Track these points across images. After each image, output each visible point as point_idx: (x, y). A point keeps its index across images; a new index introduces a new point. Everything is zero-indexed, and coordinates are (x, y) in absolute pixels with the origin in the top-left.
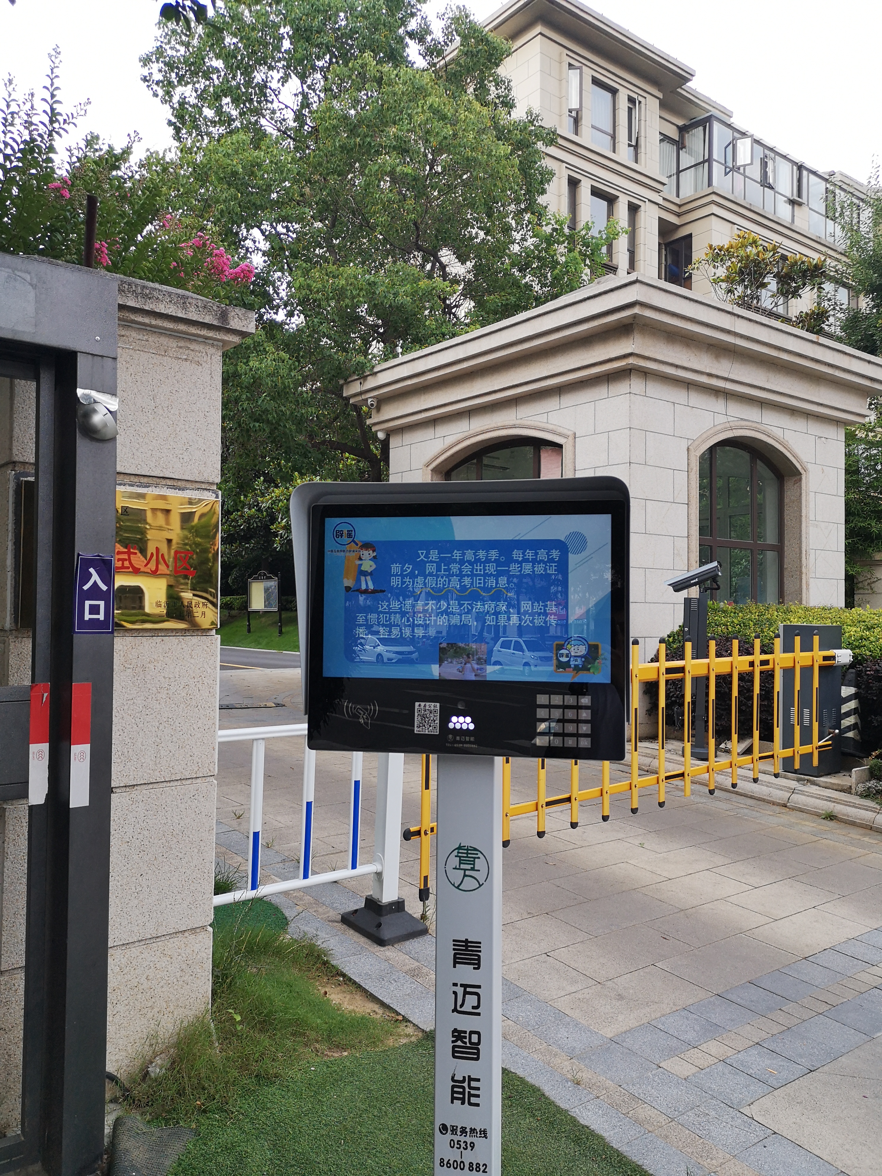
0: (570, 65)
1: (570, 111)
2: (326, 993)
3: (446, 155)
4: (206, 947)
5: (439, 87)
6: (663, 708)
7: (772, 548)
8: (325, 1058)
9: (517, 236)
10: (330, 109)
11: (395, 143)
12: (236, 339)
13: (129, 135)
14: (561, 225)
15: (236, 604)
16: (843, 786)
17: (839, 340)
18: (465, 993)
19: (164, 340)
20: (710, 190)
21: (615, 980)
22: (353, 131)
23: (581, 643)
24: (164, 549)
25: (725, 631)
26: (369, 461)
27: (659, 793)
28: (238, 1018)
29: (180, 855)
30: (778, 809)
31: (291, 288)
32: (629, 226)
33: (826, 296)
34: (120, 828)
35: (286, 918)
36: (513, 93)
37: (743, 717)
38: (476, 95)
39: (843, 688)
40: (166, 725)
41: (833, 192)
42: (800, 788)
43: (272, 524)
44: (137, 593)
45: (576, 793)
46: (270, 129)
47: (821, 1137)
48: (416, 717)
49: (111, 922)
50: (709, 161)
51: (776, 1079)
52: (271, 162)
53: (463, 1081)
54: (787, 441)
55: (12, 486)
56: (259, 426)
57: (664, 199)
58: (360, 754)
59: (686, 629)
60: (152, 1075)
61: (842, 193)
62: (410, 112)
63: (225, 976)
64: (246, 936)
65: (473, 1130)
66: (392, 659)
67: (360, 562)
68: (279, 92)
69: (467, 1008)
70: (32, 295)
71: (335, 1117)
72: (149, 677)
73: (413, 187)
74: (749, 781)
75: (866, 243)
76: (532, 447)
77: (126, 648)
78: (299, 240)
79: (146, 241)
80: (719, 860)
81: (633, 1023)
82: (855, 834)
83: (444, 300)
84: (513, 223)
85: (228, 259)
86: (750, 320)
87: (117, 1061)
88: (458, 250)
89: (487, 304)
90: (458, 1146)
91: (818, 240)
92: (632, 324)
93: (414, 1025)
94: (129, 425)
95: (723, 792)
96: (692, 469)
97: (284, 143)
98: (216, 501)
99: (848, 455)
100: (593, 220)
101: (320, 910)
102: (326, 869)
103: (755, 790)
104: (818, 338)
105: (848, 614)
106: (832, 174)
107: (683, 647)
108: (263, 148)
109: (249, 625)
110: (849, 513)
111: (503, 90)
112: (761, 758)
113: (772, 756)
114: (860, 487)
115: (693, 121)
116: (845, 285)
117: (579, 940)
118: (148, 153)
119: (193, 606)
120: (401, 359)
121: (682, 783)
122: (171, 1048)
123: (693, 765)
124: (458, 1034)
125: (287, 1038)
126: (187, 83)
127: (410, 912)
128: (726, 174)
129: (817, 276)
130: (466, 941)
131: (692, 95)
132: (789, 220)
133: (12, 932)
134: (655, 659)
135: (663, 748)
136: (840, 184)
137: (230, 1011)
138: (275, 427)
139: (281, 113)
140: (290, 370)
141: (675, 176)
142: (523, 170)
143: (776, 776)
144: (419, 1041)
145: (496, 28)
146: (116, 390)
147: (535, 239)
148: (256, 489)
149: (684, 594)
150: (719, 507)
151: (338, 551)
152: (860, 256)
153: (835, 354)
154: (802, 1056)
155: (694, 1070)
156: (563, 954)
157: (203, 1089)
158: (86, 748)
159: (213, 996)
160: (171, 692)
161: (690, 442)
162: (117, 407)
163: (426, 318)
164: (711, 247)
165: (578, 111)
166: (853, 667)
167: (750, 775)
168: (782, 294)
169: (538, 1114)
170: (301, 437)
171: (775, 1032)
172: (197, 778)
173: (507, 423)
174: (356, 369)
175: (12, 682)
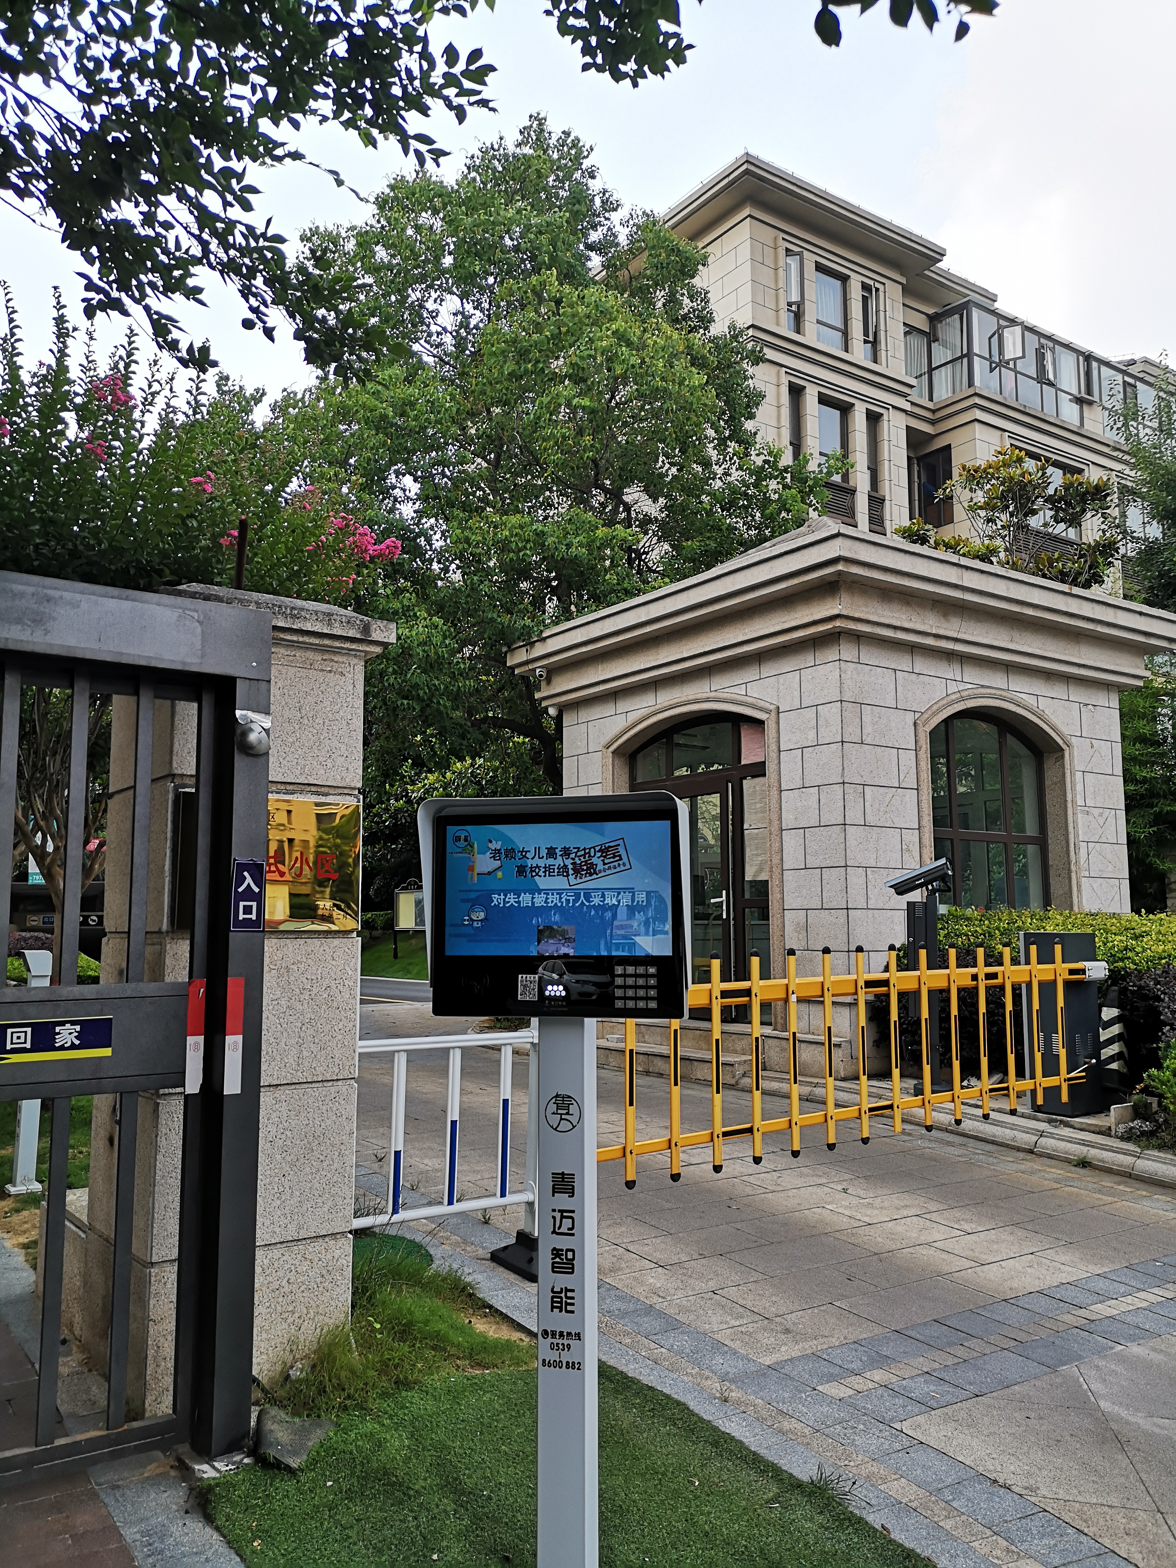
0: (787, 250)
1: (790, 304)
2: (470, 1323)
4: (346, 1255)
7: (1032, 840)
9: (720, 471)
12: (378, 650)
15: (379, 922)
16: (1101, 1127)
18: (562, 1217)
19: (310, 655)
20: (971, 391)
21: (785, 1316)
25: (966, 942)
27: (862, 1128)
28: (378, 1326)
29: (321, 1157)
30: (1021, 1155)
31: (445, 539)
35: (431, 1256)
36: (711, 305)
40: (309, 1026)
41: (1133, 387)
42: (1049, 1131)
47: (969, 1447)
48: (519, 987)
50: (969, 355)
51: (937, 1402)
53: (561, 1292)
54: (1043, 711)
55: (171, 796)
56: (408, 704)
57: (913, 403)
59: (911, 939)
60: (293, 1378)
65: (569, 1334)
69: (564, 1229)
70: (199, 630)
72: (292, 978)
74: (977, 1120)
76: (730, 724)
77: (271, 950)
80: (934, 1206)
81: (795, 1353)
86: (981, 572)
87: (261, 1365)
88: (647, 487)
90: (557, 1348)
91: (1117, 446)
92: (837, 582)
96: (921, 747)
98: (358, 802)
102: (471, 1196)
104: (1071, 589)
106: (1132, 363)
109: (396, 949)
112: (992, 1091)
113: (1007, 1089)
115: (946, 308)
117: (752, 1280)
120: (574, 622)
122: (311, 1353)
123: (904, 1097)
124: (556, 1252)
128: (992, 370)
129: (1099, 499)
130: (563, 1174)
131: (944, 277)
132: (1077, 423)
135: (864, 1074)
136: (1141, 375)
137: (371, 1320)
138: (426, 705)
140: (445, 637)
141: (926, 375)
143: (1013, 1112)
146: (269, 709)
147: (741, 473)
148: (404, 776)
149: (907, 897)
153: (1095, 605)
154: (971, 1384)
155: (851, 1392)
156: (732, 1292)
157: (344, 1390)
158: (239, 1038)
159: (353, 1307)
160: (313, 994)
161: (917, 716)
162: (270, 724)
163: (606, 571)
164: (964, 468)
165: (800, 304)
166: (1113, 984)
167: (979, 1112)
168: (1057, 523)
169: (680, 1424)
170: (459, 713)
171: (949, 1363)
172: (338, 1080)
173: (699, 696)
174: (522, 634)
175: (168, 979)
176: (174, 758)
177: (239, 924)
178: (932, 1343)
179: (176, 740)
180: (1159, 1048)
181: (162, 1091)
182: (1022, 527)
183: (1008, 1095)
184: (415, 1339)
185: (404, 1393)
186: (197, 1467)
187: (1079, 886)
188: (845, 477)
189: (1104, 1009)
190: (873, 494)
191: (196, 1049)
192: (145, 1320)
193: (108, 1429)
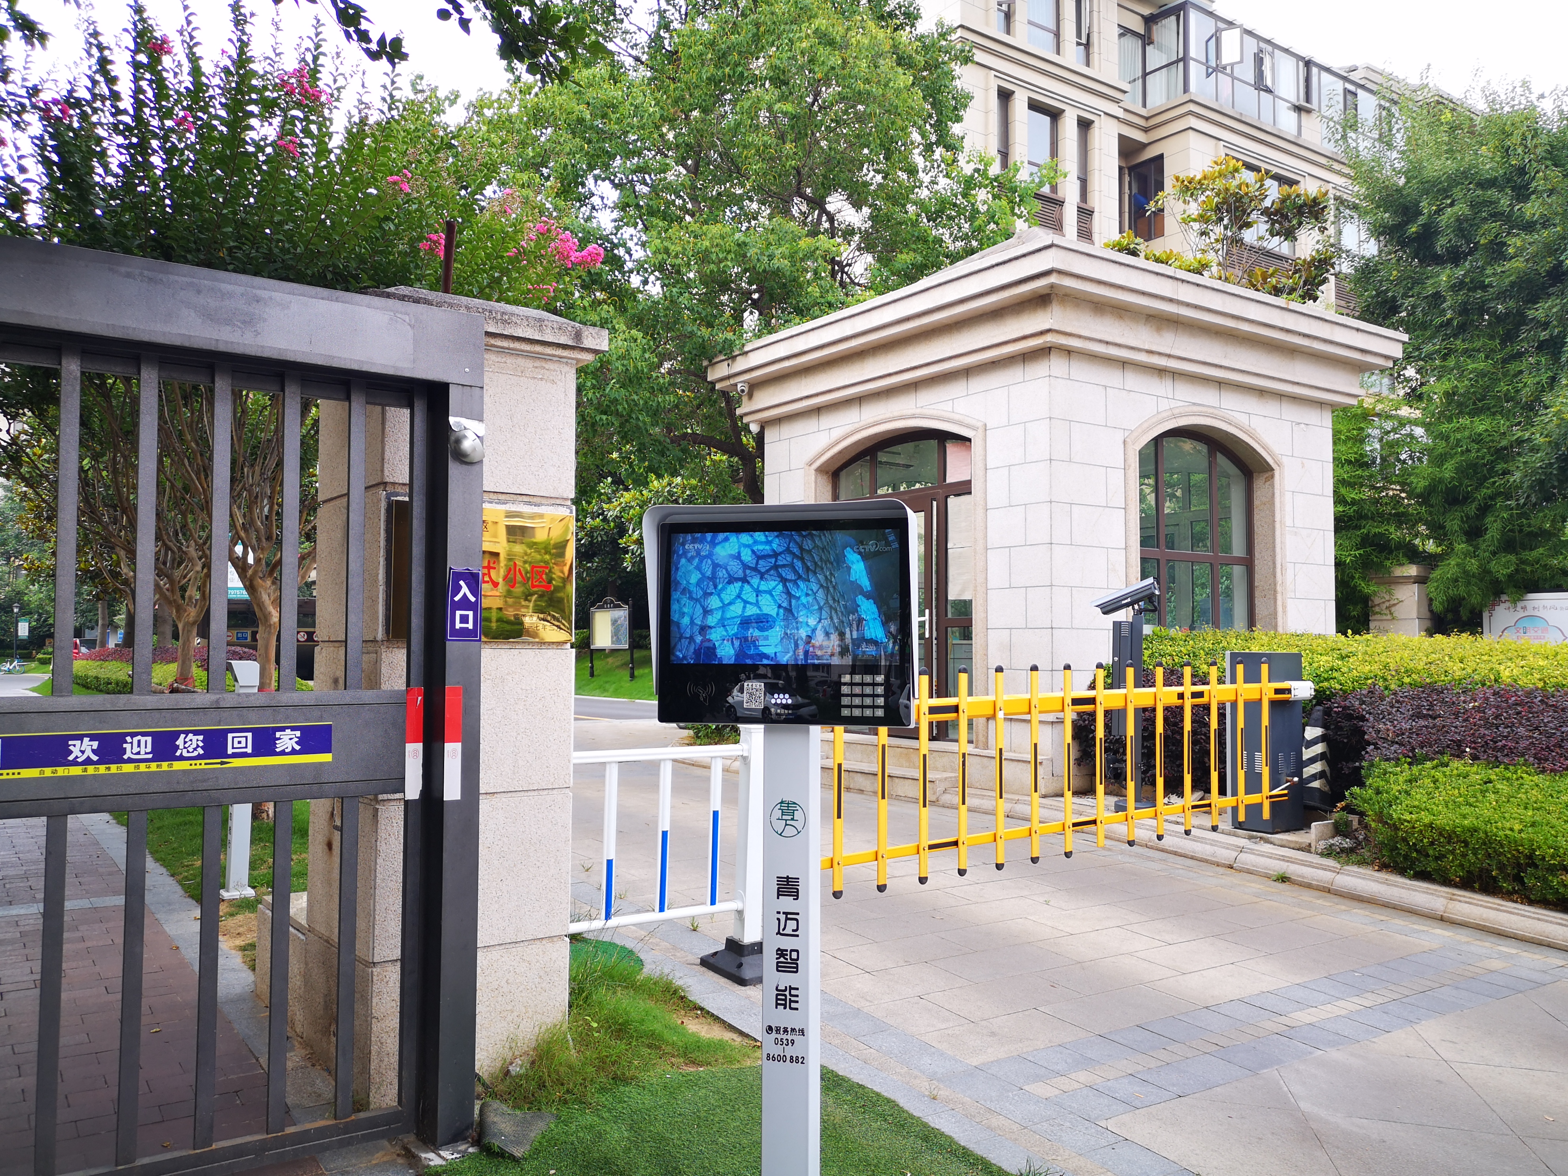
1: (1000, 4)
2: (683, 1023)
4: (563, 956)
6: (1068, 744)
7: (1239, 561)
8: (681, 1070)
9: (926, 179)
12: (589, 357)
16: (1300, 843)
18: (787, 919)
19: (521, 361)
20: (1186, 98)
21: (990, 1020)
26: (741, 458)
27: (1065, 842)
28: (595, 1025)
29: (537, 863)
30: (1221, 870)
35: (640, 960)
41: (1354, 94)
42: (1250, 847)
43: (621, 538)
47: (1172, 1143)
50: (1184, 59)
51: (1141, 1101)
53: (785, 990)
54: (1255, 430)
55: (383, 505)
57: (1125, 110)
59: (1116, 658)
60: (513, 1073)
61: (1367, 94)
63: (581, 989)
65: (793, 1030)
69: (788, 931)
70: (410, 335)
72: (507, 688)
73: (793, 128)
76: (936, 441)
80: (1136, 917)
81: (1002, 1055)
82: (1307, 896)
86: (1198, 285)
87: (479, 1060)
88: (851, 195)
90: (781, 1043)
91: (1334, 157)
92: (1049, 295)
96: (1132, 466)
98: (571, 516)
102: (683, 904)
103: (1185, 846)
104: (1288, 304)
106: (1353, 69)
109: (592, 667)
112: (1194, 807)
113: (1209, 806)
115: (1162, 9)
120: (777, 335)
121: (1094, 832)
122: (530, 1051)
124: (781, 953)
125: (643, 1047)
128: (1208, 75)
129: (1317, 213)
130: (788, 877)
132: (1294, 132)
135: (1069, 790)
136: (1362, 82)
137: (586, 1018)
138: (625, 420)
140: (644, 351)
141: (1140, 80)
143: (1214, 828)
146: (483, 416)
147: (948, 181)
148: (603, 494)
149: (1113, 617)
150: (1167, 512)
153: (1312, 321)
154: (1174, 1085)
155: (1057, 1092)
156: (938, 997)
157: (562, 1084)
158: (458, 746)
159: (570, 1007)
160: (528, 704)
161: (1127, 434)
162: (483, 432)
163: (809, 283)
164: (1177, 179)
165: (1010, 4)
166: (1319, 703)
167: (1181, 828)
168: (1273, 236)
169: (890, 1119)
170: (657, 430)
171: (1152, 1066)
172: (553, 789)
173: (904, 412)
174: (723, 348)
175: (385, 686)
176: (386, 465)
177: (455, 633)
178: (1135, 1047)
180: (1362, 767)
181: (381, 797)
182: (1237, 241)
183: (1210, 813)
184: (632, 1037)
185: (622, 1089)
186: (423, 1155)
187: (1284, 607)
188: (1054, 189)
189: (1308, 728)
190: (1083, 205)
191: (415, 756)
192: (368, 1018)
193: (336, 1119)
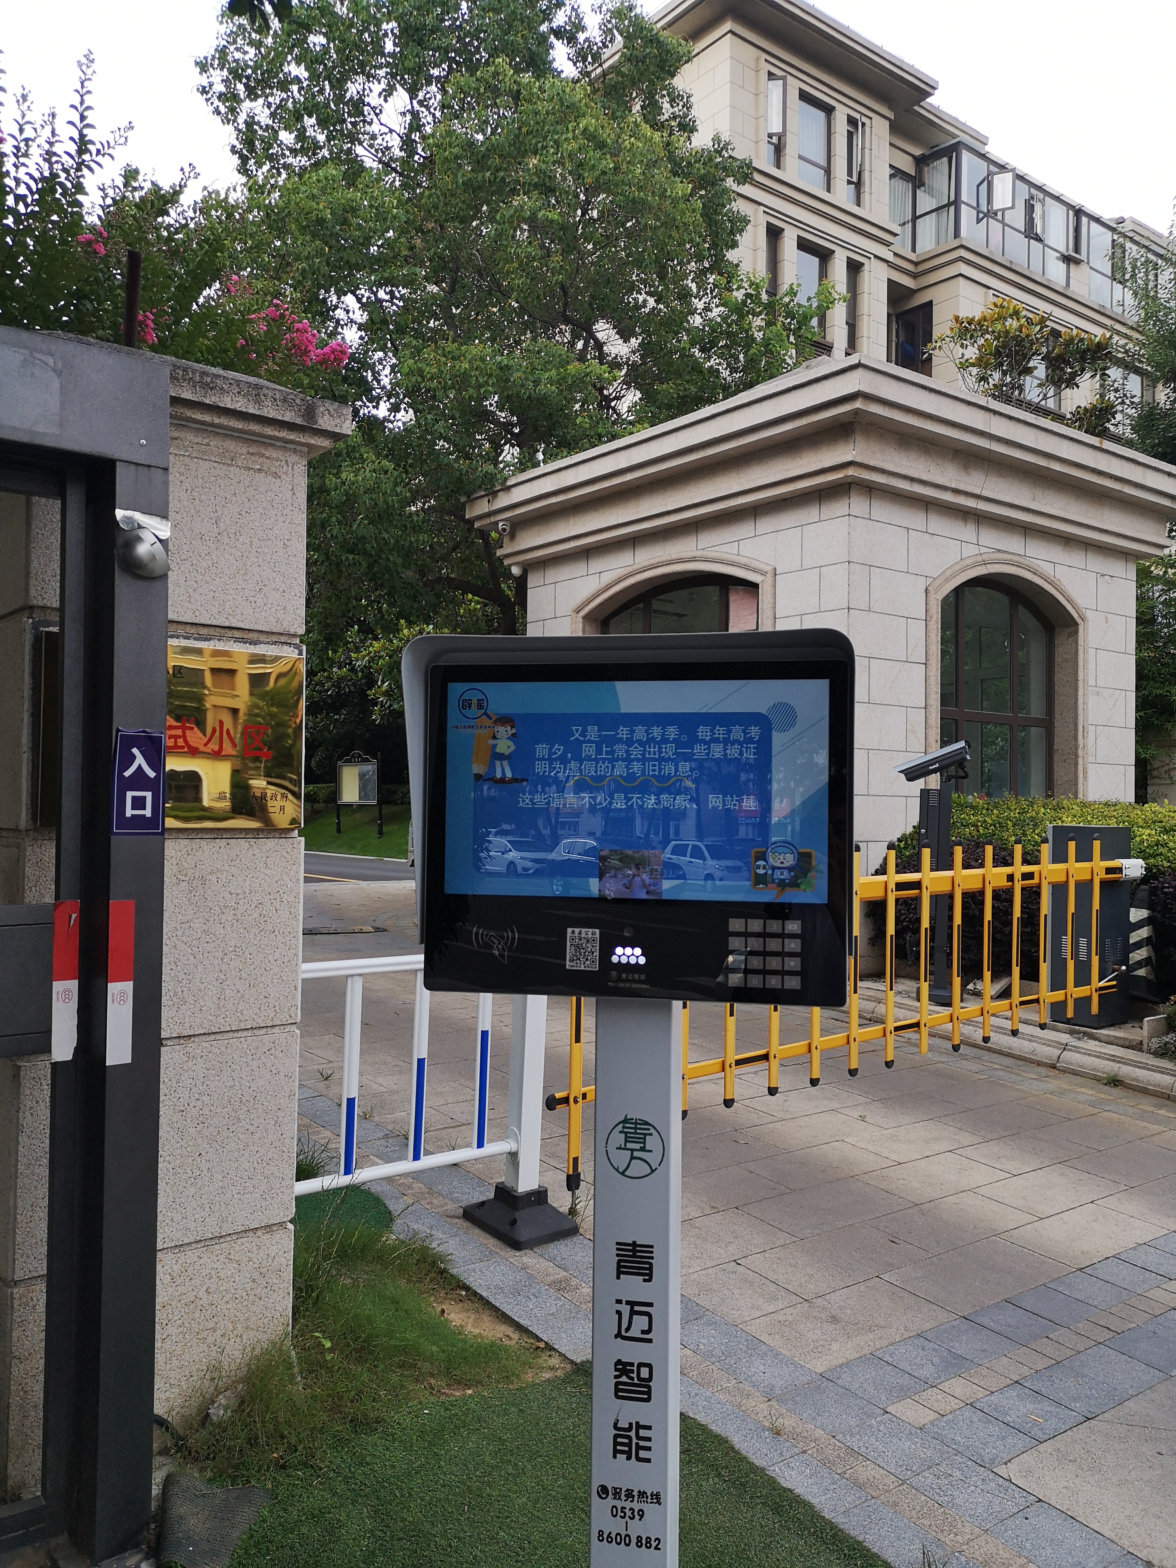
0: (770, 73)
1: (770, 136)
2: (443, 1311)
3: (605, 195)
4: (286, 1249)
5: (596, 104)
6: (892, 936)
7: (1037, 723)
8: (443, 1398)
9: (700, 305)
10: (450, 133)
11: (536, 180)
12: (325, 443)
13: (182, 169)
14: (756, 289)
15: (322, 795)
16: (1131, 1041)
17: (1129, 444)
18: (633, 1313)
19: (231, 445)
20: (957, 243)
21: (828, 1297)
22: (480, 160)
23: (787, 850)
24: (228, 723)
25: (975, 833)
26: (499, 606)
27: (885, 1049)
28: (328, 1345)
29: (250, 1127)
30: (1044, 1071)
31: (395, 373)
32: (848, 293)
33: (1113, 386)
34: (172, 1092)
35: (390, 1213)
36: (694, 112)
37: (998, 949)
38: (644, 115)
39: (1132, 910)
40: (233, 957)
41: (1122, 247)
42: (1073, 1044)
43: (370, 688)
44: (194, 779)
45: (775, 1048)
46: (370, 163)
47: (1100, 1506)
48: (568, 948)
49: (160, 1217)
50: (956, 203)
51: (1041, 1429)
52: (371, 206)
53: (630, 1429)
54: (1059, 580)
55: (28, 638)
56: (354, 559)
57: (895, 254)
58: (489, 996)
59: (923, 831)
60: (215, 1418)
61: (1135, 248)
62: (556, 137)
63: (310, 1288)
64: (338, 1236)
65: (642, 1494)
66: (529, 869)
67: (494, 742)
68: (381, 110)
69: (635, 1332)
70: (56, 384)
71: (456, 1476)
72: (209, 892)
73: (560, 239)
74: (1005, 1034)
75: (1166, 315)
76: (718, 587)
77: (179, 854)
78: (408, 310)
79: (204, 310)
80: (966, 1138)
81: (851, 1354)
82: (1146, 1105)
83: (602, 389)
84: (694, 287)
85: (314, 335)
86: (1011, 418)
87: (168, 1400)
88: (619, 323)
89: (659, 396)
90: (623, 1514)
91: (1102, 310)
92: (851, 424)
93: (561, 1354)
94: (184, 557)
95: (970, 1048)
96: (931, 617)
97: (387, 179)
98: (300, 659)
99: (1140, 599)
100: (800, 281)
101: (435, 1201)
102: (442, 1147)
103: (1014, 1045)
104: (1101, 443)
105: (1139, 812)
106: (1121, 221)
107: (919, 855)
108: (360, 186)
109: (339, 823)
110: (1141, 677)
111: (680, 107)
112: (1022, 1003)
113: (1037, 1001)
114: (1156, 642)
115: (936, 149)
116: (1138, 371)
117: (778, 1244)
118: (206, 193)
119: (268, 799)
120: (543, 469)
121: (917, 1036)
122: (238, 1382)
123: (931, 1012)
124: (622, 1367)
125: (392, 1371)
126: (257, 97)
127: (554, 1205)
128: (979, 221)
129: (1100, 358)
130: (634, 1244)
131: (933, 114)
132: (1063, 283)
133: (28, 1229)
134: (882, 870)
135: (891, 989)
136: (1131, 234)
137: (317, 1334)
138: (374, 560)
139: (383, 139)
140: (396, 484)
141: (910, 224)
142: (707, 216)
143: (1043, 1027)
144: (567, 1376)
145: (670, 24)
146: (167, 512)
147: (722, 309)
148: (350, 643)
149: (920, 784)
150: (967, 668)
151: (465, 727)
152: (1158, 331)
153: (1124, 463)
154: (1075, 1400)
155: (932, 1416)
156: (758, 1262)
157: (282, 1437)
158: (128, 987)
159: (294, 1317)
160: (239, 913)
161: (929, 581)
162: (169, 534)
163: (577, 415)
164: (956, 320)
165: (781, 136)
166: (1146, 883)
169: (725, 1474)
170: (409, 572)
171: (1040, 1367)
172: (273, 1026)
173: (684, 555)
174: (483, 482)
175: (28, 898)
176: (32, 582)
177: (125, 823)
178: (1010, 1335)
179: (33, 556)
181: (22, 1061)
184: (378, 1358)
185: (363, 1440)
187: (1085, 772)
191: (67, 998)
